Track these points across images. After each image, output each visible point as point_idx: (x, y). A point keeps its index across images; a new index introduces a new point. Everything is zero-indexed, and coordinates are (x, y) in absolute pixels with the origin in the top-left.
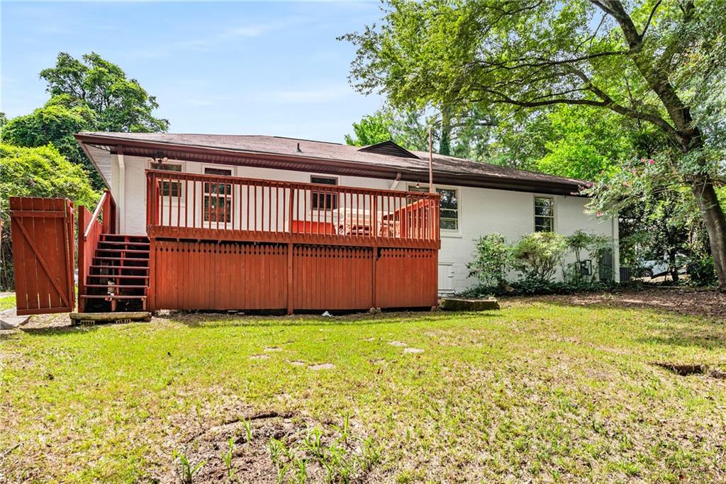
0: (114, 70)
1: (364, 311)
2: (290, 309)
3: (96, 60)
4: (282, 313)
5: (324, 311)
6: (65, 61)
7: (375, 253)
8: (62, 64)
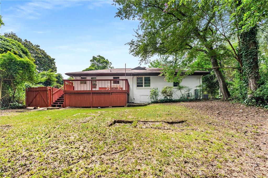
0: (103, 58)
1: (108, 107)
2: (92, 107)
3: (99, 56)
4: (90, 107)
5: (98, 107)
6: (94, 57)
7: (111, 94)
8: (93, 58)
